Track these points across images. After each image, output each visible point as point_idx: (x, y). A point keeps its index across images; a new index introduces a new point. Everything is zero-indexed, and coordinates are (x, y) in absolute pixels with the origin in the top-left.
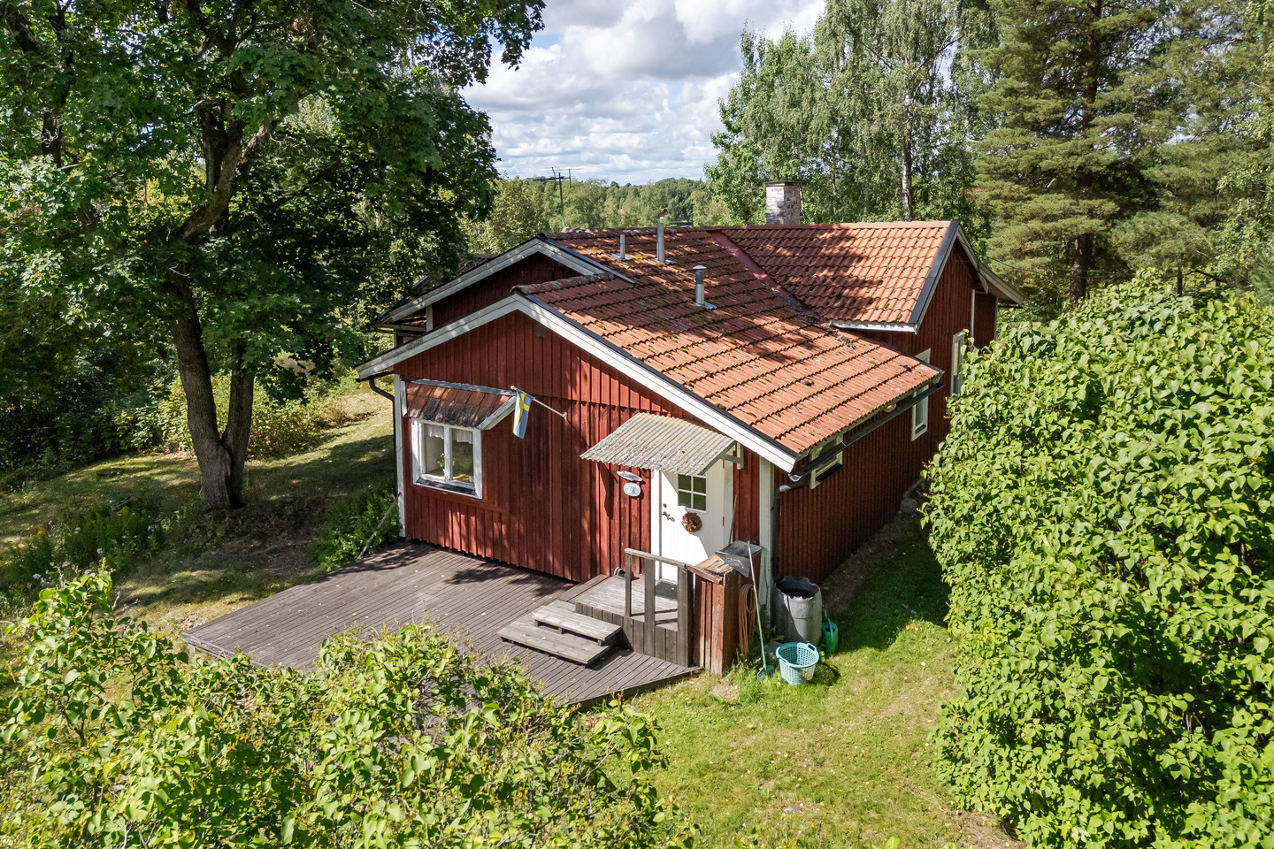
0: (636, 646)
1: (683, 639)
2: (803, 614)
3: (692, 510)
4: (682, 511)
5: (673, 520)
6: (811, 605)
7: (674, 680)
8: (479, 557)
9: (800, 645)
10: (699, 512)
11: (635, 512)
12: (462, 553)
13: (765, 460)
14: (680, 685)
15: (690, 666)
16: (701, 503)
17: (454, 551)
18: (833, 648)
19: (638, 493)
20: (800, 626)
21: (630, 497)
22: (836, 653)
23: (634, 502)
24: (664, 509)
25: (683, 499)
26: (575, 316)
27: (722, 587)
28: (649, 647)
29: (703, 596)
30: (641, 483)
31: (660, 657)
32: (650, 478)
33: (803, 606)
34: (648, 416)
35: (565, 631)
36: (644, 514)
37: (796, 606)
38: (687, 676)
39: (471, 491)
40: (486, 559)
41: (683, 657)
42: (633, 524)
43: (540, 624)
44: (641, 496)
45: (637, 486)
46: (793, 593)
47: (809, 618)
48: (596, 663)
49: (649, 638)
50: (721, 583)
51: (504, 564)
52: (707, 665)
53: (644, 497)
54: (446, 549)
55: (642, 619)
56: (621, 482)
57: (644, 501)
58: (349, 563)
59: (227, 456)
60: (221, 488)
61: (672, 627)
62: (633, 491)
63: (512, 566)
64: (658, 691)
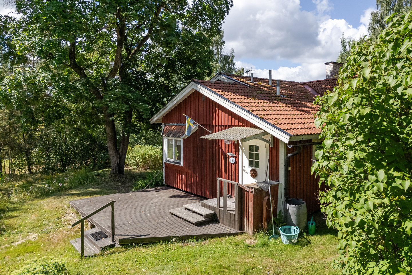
0: (221, 221)
1: (237, 218)
2: (295, 213)
3: (254, 168)
4: (250, 168)
5: (247, 173)
6: (299, 209)
7: (229, 235)
8: (184, 191)
9: (293, 227)
10: (256, 169)
11: (233, 170)
12: (180, 190)
13: (281, 141)
14: (232, 237)
15: (240, 230)
16: (257, 165)
17: (178, 189)
18: (312, 232)
19: (234, 162)
20: (294, 219)
21: (232, 164)
22: (313, 235)
23: (233, 166)
24: (244, 168)
25: (251, 163)
26: (214, 90)
27: (253, 194)
28: (225, 222)
29: (245, 199)
30: (236, 157)
31: (229, 226)
32: (238, 155)
33: (295, 209)
34: (238, 127)
35: (194, 212)
36: (237, 171)
37: (292, 209)
38: (237, 234)
39: (180, 163)
40: (187, 192)
41: (237, 226)
42: (233, 175)
43: (187, 209)
44: (235, 163)
45: (234, 159)
46: (290, 203)
47: (298, 215)
48: (199, 224)
49: (225, 217)
50: (252, 192)
51: (192, 194)
52: (247, 231)
53: (236, 163)
54: (175, 188)
55: (223, 209)
56: (229, 157)
57: (237, 165)
58: (141, 189)
59: (118, 156)
60: (116, 167)
61: (233, 213)
62: (233, 161)
63: (194, 194)
64: (221, 238)
